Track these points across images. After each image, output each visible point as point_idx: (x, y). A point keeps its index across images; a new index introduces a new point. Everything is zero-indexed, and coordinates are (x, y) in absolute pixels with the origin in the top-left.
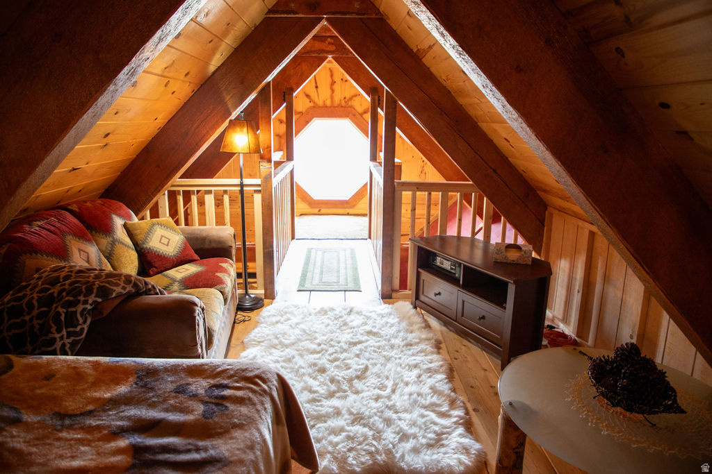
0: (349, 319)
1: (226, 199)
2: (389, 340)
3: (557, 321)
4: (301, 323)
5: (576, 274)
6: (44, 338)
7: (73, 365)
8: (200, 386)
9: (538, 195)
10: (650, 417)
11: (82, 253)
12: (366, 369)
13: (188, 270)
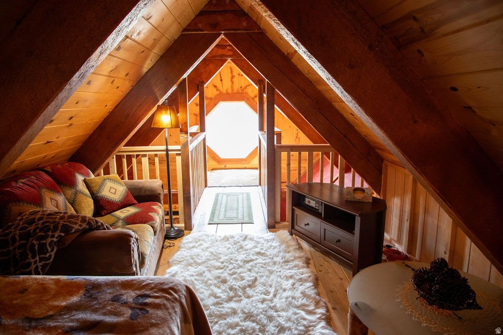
0: (244, 244)
1: (157, 160)
2: (273, 259)
3: (393, 242)
4: (210, 247)
5: (405, 208)
6: (23, 262)
7: (41, 282)
8: (130, 296)
9: (376, 152)
10: (458, 312)
11: (53, 201)
12: (256, 279)
13: (129, 211)
